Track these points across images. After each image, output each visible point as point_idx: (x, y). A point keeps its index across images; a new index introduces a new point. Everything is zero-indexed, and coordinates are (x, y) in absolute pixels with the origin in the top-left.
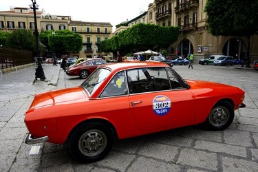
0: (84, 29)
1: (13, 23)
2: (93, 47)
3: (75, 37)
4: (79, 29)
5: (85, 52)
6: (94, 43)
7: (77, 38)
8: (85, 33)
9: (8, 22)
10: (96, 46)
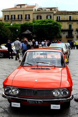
0: (67, 17)
1: (15, 16)
2: (74, 33)
3: (54, 25)
4: (62, 17)
5: (67, 37)
6: (74, 30)
7: (55, 25)
8: (67, 21)
9: (12, 16)
10: (76, 32)
